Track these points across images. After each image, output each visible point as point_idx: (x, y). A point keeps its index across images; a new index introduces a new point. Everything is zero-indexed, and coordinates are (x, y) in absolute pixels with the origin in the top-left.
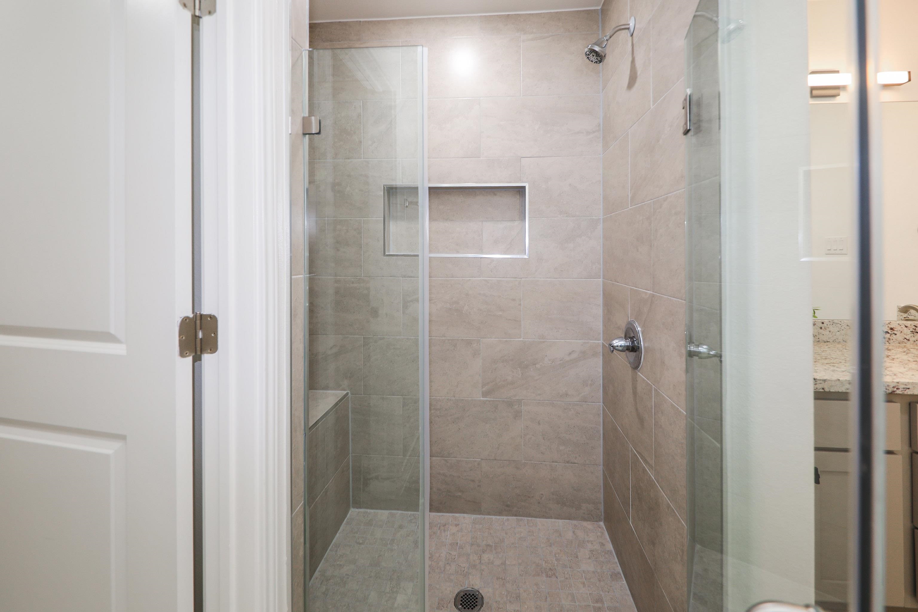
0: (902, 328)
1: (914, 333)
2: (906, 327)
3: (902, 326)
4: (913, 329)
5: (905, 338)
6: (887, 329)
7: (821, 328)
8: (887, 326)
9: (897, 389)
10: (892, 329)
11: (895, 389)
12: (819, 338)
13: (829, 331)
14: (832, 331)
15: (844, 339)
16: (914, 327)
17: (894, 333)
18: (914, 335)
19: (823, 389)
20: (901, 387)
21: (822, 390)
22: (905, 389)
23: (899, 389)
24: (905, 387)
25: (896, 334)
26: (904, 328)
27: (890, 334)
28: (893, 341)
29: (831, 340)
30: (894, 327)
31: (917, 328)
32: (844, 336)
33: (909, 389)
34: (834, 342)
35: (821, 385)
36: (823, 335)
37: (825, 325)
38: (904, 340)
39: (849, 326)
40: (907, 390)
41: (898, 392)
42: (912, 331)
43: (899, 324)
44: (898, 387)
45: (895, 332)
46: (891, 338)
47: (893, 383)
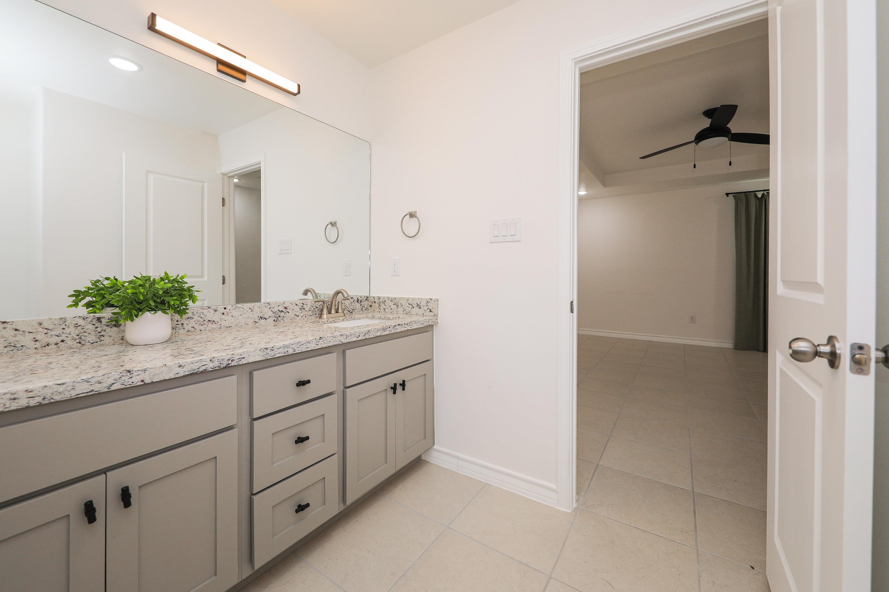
0: (293, 306)
1: (302, 310)
2: (296, 305)
3: (293, 305)
4: (302, 306)
5: (295, 315)
6: (282, 309)
7: (223, 314)
8: (282, 306)
9: (232, 361)
10: (285, 308)
11: (230, 362)
12: (220, 325)
13: (232, 316)
14: (235, 316)
15: (246, 322)
16: (302, 305)
17: (287, 312)
18: (302, 311)
19: (142, 381)
20: (236, 358)
21: (142, 383)
22: (241, 359)
23: (234, 360)
24: (240, 357)
25: (289, 312)
26: (295, 306)
27: (284, 313)
28: (286, 318)
29: (234, 325)
30: (288, 306)
31: (304, 306)
32: (246, 319)
33: (244, 358)
34: (237, 326)
35: (140, 376)
36: (226, 320)
37: (227, 310)
38: (294, 317)
39: (251, 309)
40: (243, 360)
41: (233, 364)
42: (301, 308)
43: (291, 303)
44: (233, 359)
45: (288, 310)
46: (285, 316)
47: (228, 355)
